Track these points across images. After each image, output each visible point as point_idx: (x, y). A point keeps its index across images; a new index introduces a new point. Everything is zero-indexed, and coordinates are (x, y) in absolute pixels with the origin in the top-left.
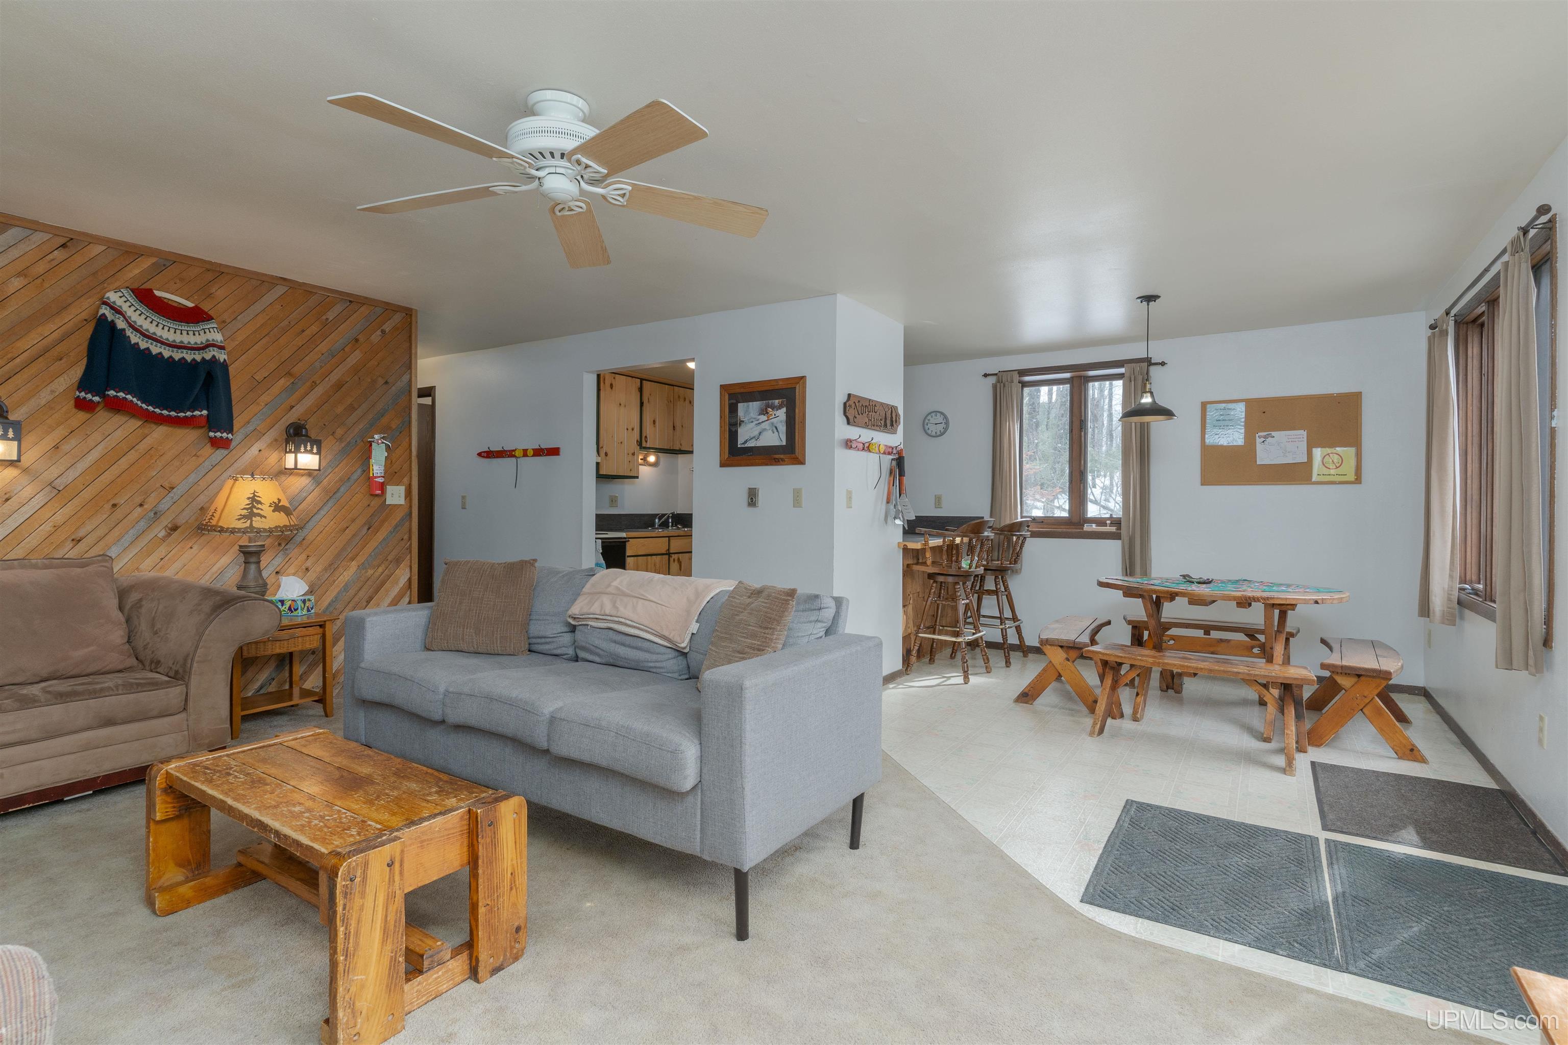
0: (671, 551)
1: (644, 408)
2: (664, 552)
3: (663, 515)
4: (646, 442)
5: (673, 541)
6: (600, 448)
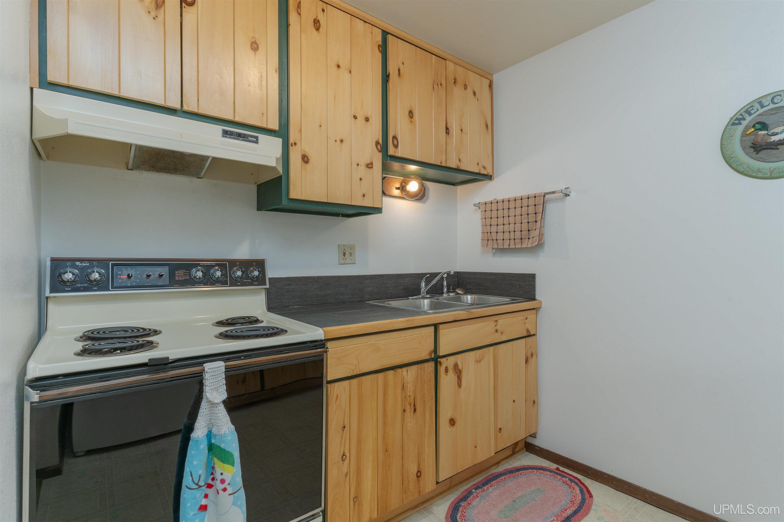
0: (442, 351)
1: (391, 85)
2: (424, 355)
3: (434, 275)
4: (396, 146)
5: (443, 332)
6: (292, 146)
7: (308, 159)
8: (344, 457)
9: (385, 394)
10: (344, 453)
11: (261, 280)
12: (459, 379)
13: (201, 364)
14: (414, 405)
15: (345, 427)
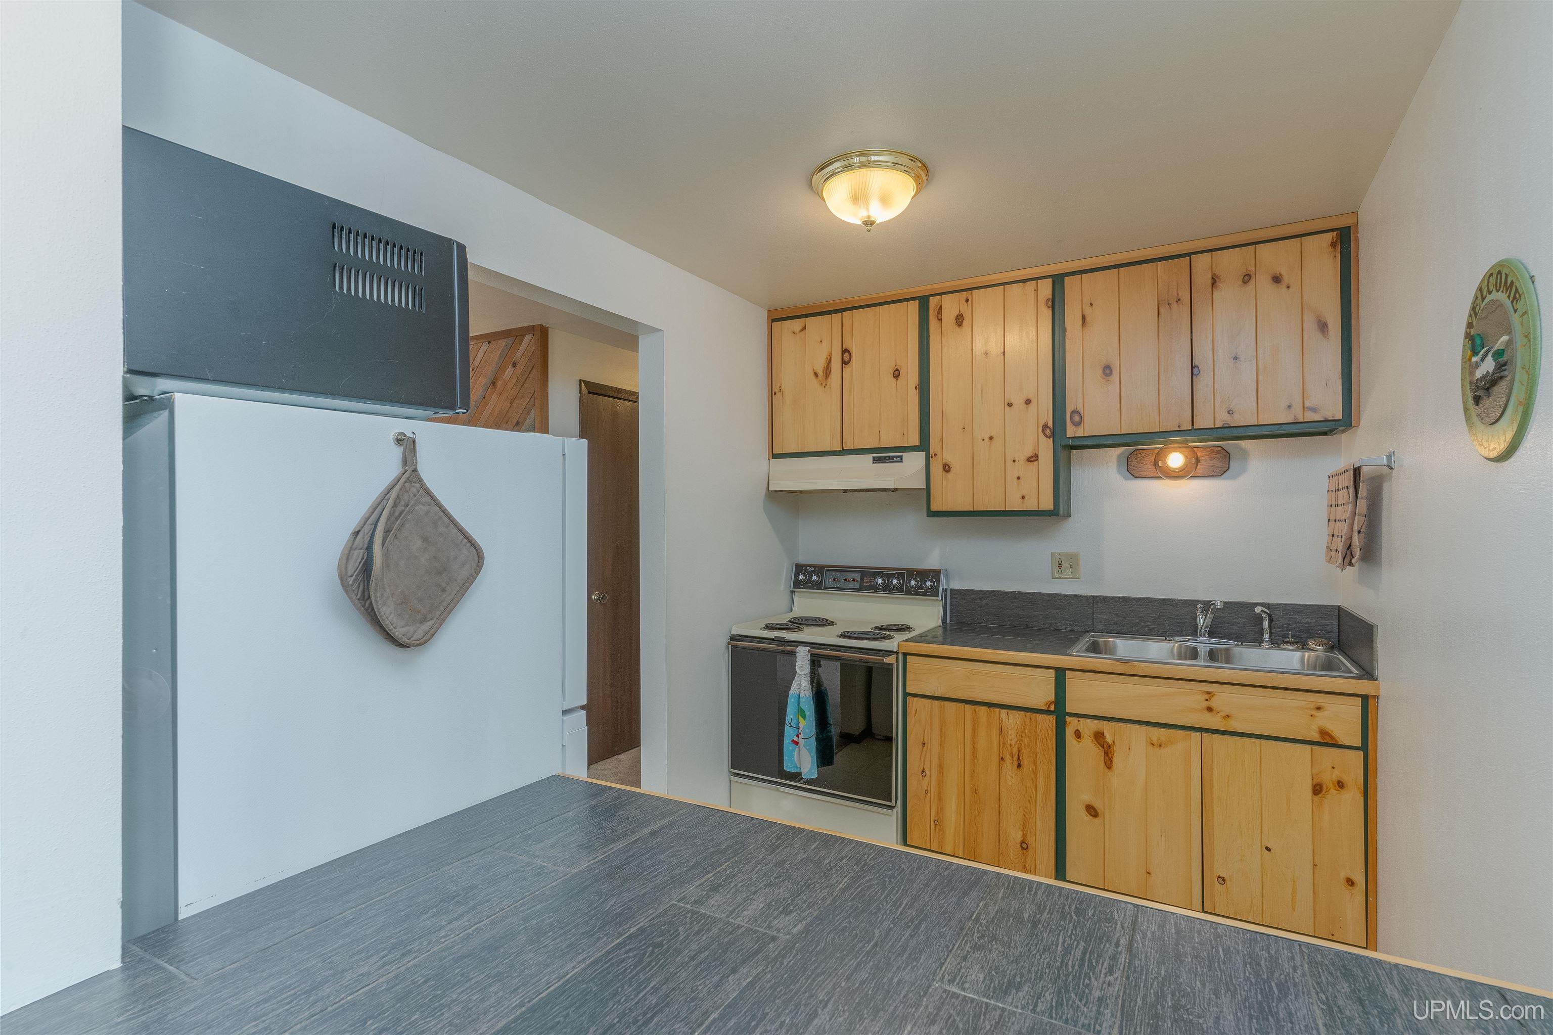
0: (1071, 708)
1: (1068, 344)
2: (1037, 703)
4: (1078, 424)
6: (932, 457)
7: (949, 467)
8: (924, 774)
9: (974, 730)
10: (924, 769)
11: (933, 592)
12: (1108, 755)
13: (797, 647)
14: (1019, 759)
15: (925, 744)
